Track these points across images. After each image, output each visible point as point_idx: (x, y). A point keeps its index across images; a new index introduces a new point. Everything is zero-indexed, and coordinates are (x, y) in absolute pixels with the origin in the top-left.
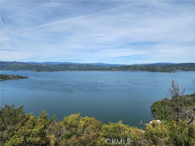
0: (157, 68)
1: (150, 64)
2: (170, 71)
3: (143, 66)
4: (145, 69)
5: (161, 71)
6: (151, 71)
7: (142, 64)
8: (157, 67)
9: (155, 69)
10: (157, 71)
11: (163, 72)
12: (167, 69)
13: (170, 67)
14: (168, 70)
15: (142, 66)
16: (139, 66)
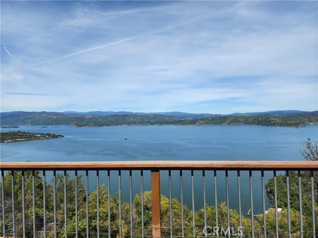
0: (274, 119)
1: (262, 113)
2: (296, 125)
3: (250, 117)
4: (253, 121)
5: (281, 125)
6: (263, 125)
7: (247, 113)
8: (274, 117)
9: (271, 121)
10: (274, 125)
11: (285, 126)
12: (292, 122)
13: (297, 118)
14: (294, 124)
15: (247, 116)
16: (243, 117)
